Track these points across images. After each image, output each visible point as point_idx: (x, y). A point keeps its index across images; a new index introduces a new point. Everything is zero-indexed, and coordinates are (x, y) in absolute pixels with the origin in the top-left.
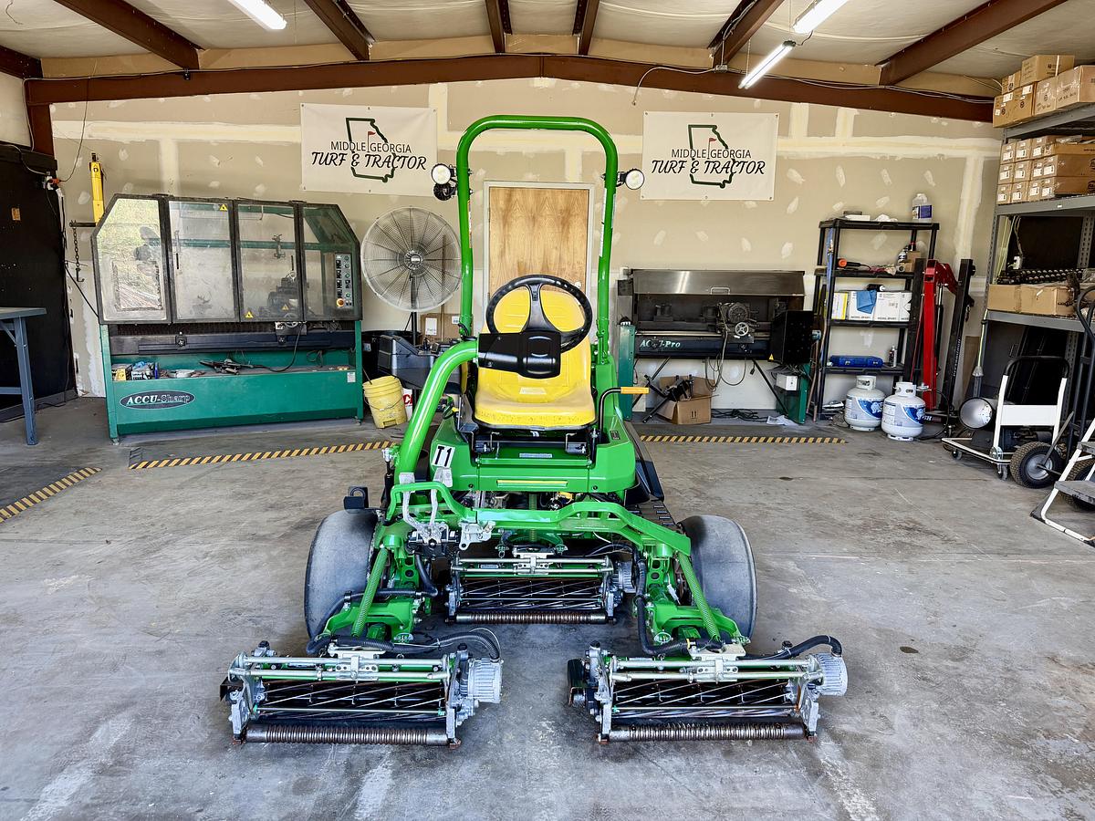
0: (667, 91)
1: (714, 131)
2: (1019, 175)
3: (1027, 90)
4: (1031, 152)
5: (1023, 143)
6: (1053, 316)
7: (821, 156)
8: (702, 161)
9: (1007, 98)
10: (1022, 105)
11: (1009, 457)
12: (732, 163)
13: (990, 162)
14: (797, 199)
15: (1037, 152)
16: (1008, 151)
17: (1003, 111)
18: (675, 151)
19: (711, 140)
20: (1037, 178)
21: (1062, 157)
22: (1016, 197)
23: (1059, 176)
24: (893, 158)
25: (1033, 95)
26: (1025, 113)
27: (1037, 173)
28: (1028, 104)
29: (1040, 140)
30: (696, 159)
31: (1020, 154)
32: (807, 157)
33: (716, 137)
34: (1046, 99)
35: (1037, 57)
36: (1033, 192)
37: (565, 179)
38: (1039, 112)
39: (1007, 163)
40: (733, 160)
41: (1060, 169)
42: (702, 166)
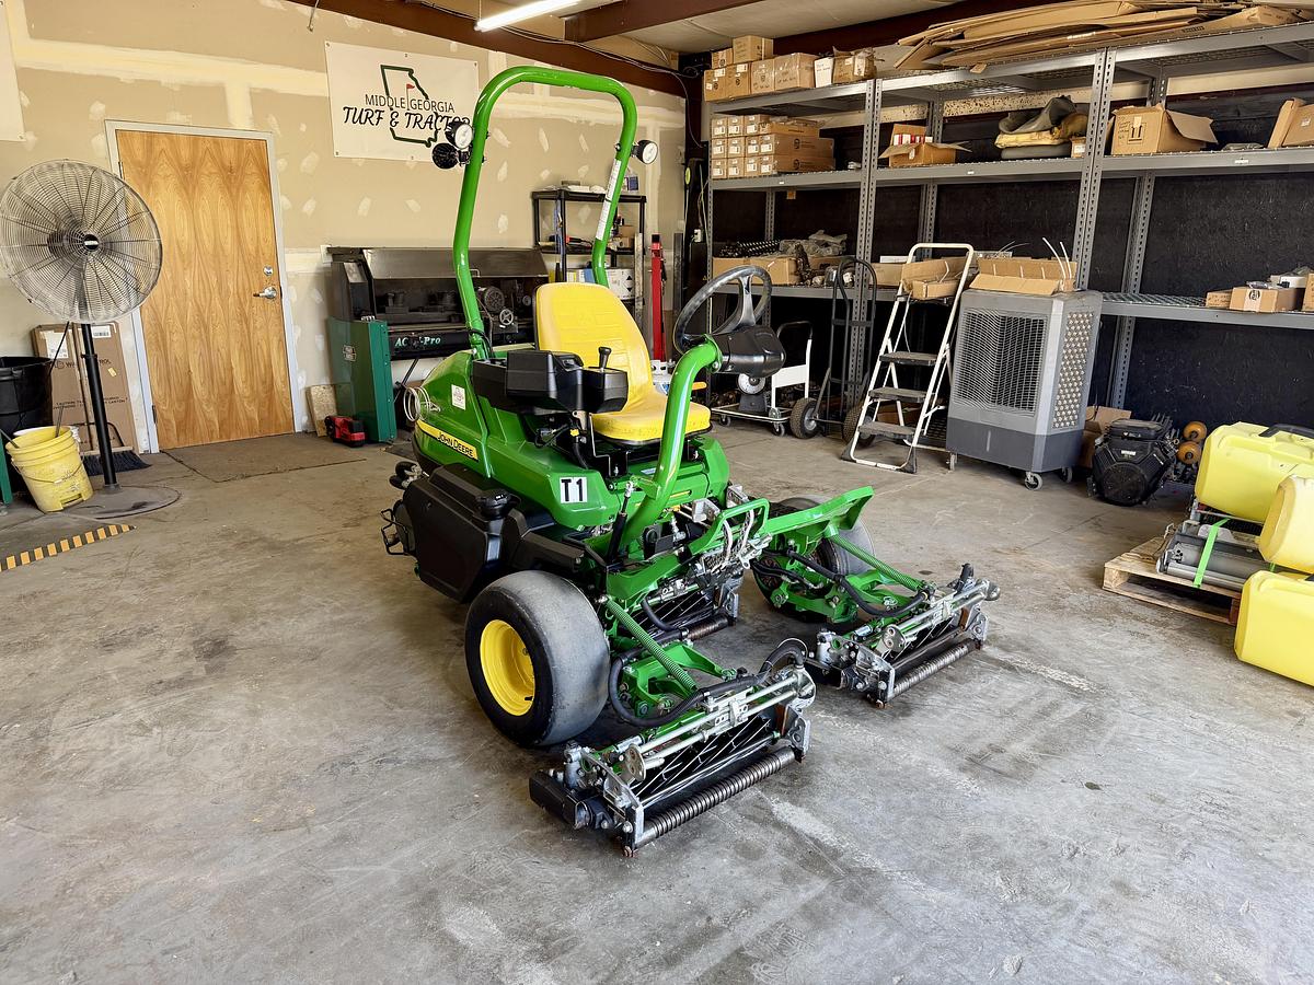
0: (350, 18)
1: (410, 75)
2: (733, 150)
3: (741, 68)
4: (745, 129)
5: (735, 119)
6: (786, 285)
7: (524, 116)
8: (402, 112)
9: (719, 73)
10: (738, 82)
11: (788, 414)
12: (434, 118)
13: (665, 132)
14: (505, 164)
15: (751, 130)
16: (719, 126)
17: (716, 86)
18: (370, 97)
19: (409, 86)
20: (753, 156)
21: (780, 136)
22: (733, 172)
23: (778, 153)
24: (587, 122)
25: (748, 74)
26: (743, 91)
27: (752, 150)
28: (745, 82)
29: (752, 118)
30: (395, 109)
31: (733, 130)
32: (510, 116)
33: (413, 83)
34: (763, 78)
35: (749, 37)
36: (751, 168)
37: (231, 125)
38: (755, 92)
39: (719, 137)
40: (436, 113)
41: (777, 147)
42: (403, 119)
